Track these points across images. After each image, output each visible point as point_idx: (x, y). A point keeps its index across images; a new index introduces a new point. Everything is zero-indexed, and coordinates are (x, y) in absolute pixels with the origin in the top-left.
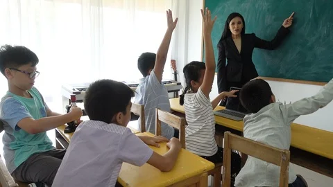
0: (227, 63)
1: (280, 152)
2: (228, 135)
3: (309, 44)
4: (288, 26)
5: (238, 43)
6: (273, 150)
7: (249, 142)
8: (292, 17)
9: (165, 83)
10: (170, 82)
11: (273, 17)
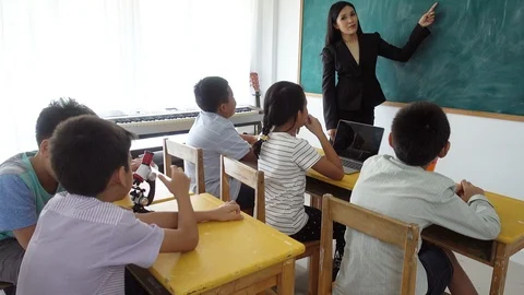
0: (337, 81)
1: (405, 228)
2: (329, 200)
3: (464, 52)
4: (427, 24)
5: (354, 49)
6: (394, 224)
7: (357, 210)
8: (434, 10)
9: (240, 110)
10: (249, 109)
11: (410, 8)
